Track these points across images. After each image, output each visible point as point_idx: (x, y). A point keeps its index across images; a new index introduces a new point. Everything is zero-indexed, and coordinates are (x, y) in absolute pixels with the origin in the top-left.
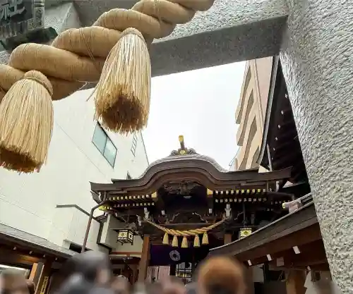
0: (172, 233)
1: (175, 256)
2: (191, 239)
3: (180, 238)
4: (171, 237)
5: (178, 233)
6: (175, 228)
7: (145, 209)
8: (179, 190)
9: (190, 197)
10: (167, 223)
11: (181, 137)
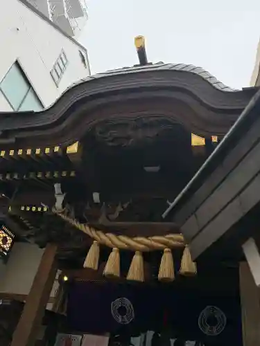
0: (108, 242)
1: (122, 310)
2: (152, 258)
3: (126, 256)
4: (105, 252)
5: (124, 241)
6: (117, 232)
7: (57, 187)
8: (128, 138)
9: (156, 169)
10: (102, 220)
11: (139, 39)
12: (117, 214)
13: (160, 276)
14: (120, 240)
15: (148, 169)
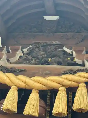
12: (17, 58)
13: (54, 111)
14: (18, 79)
15: (47, 18)
